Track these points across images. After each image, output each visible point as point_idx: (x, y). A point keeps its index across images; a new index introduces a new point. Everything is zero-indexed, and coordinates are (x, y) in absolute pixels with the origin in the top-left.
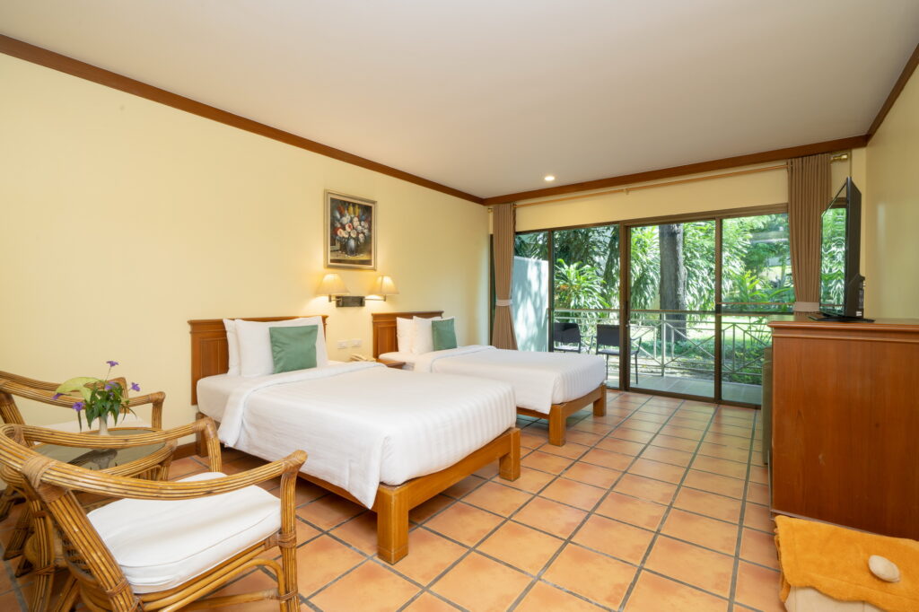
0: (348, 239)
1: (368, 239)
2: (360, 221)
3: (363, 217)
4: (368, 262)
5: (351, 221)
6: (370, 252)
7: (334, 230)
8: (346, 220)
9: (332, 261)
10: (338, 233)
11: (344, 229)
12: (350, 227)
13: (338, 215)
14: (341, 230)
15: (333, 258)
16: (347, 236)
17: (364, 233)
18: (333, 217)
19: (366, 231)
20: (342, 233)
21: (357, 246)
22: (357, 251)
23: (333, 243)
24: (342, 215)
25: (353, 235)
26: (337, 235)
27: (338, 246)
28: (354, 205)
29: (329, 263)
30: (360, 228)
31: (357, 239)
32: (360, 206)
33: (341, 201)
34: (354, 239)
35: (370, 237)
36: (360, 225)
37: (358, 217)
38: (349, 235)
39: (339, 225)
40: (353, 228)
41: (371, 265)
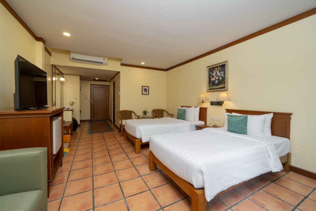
0: (215, 80)
1: (224, 78)
2: (220, 72)
3: (221, 70)
4: (224, 87)
5: (216, 74)
6: (225, 83)
7: (210, 78)
8: (214, 74)
9: (209, 90)
10: (211, 79)
11: (213, 77)
12: (215, 76)
13: (211, 73)
14: (212, 78)
15: (209, 88)
16: (214, 80)
17: (221, 76)
18: (210, 75)
19: (223, 75)
20: (213, 79)
21: (219, 82)
22: (219, 83)
23: (209, 83)
24: (213, 73)
25: (217, 79)
26: (211, 80)
27: (211, 84)
28: (217, 67)
29: (208, 90)
30: (220, 75)
31: (219, 80)
32: (219, 66)
33: (212, 68)
34: (218, 80)
35: (225, 77)
36: (220, 73)
37: (219, 71)
38: (216, 79)
39: (211, 77)
40: (217, 76)
41: (225, 88)
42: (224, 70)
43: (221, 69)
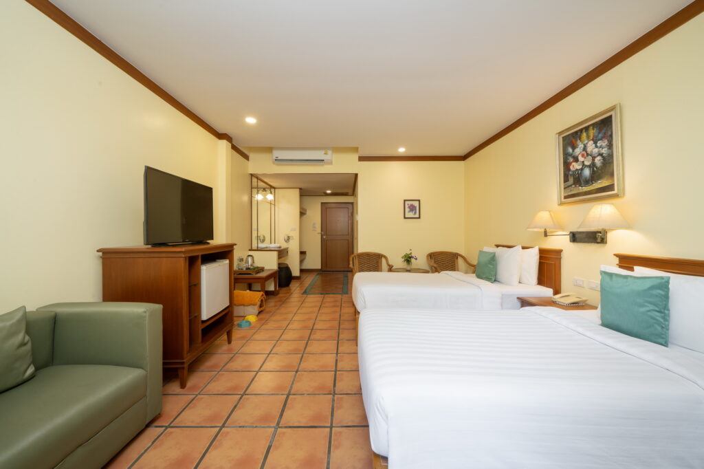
0: (582, 169)
1: (608, 160)
2: (595, 143)
3: (600, 135)
4: (610, 188)
5: (585, 149)
6: (612, 175)
7: (567, 165)
8: (578, 151)
9: (565, 197)
10: (571, 167)
11: (576, 160)
12: (583, 156)
13: (570, 150)
14: (574, 164)
15: (566, 194)
16: (580, 167)
17: (601, 155)
18: (566, 155)
19: (604, 151)
20: (575, 166)
21: (593, 173)
22: (595, 177)
23: (566, 180)
24: (574, 147)
25: (587, 163)
26: (569, 170)
27: (571, 180)
28: (587, 129)
29: (563, 200)
30: (596, 150)
31: (593, 165)
32: (593, 125)
33: (572, 134)
34: (589, 166)
35: (611, 156)
36: (596, 147)
37: (593, 140)
38: (583, 165)
39: (571, 160)
40: (588, 155)
41: (613, 190)
42: (609, 133)
43: (599, 133)
